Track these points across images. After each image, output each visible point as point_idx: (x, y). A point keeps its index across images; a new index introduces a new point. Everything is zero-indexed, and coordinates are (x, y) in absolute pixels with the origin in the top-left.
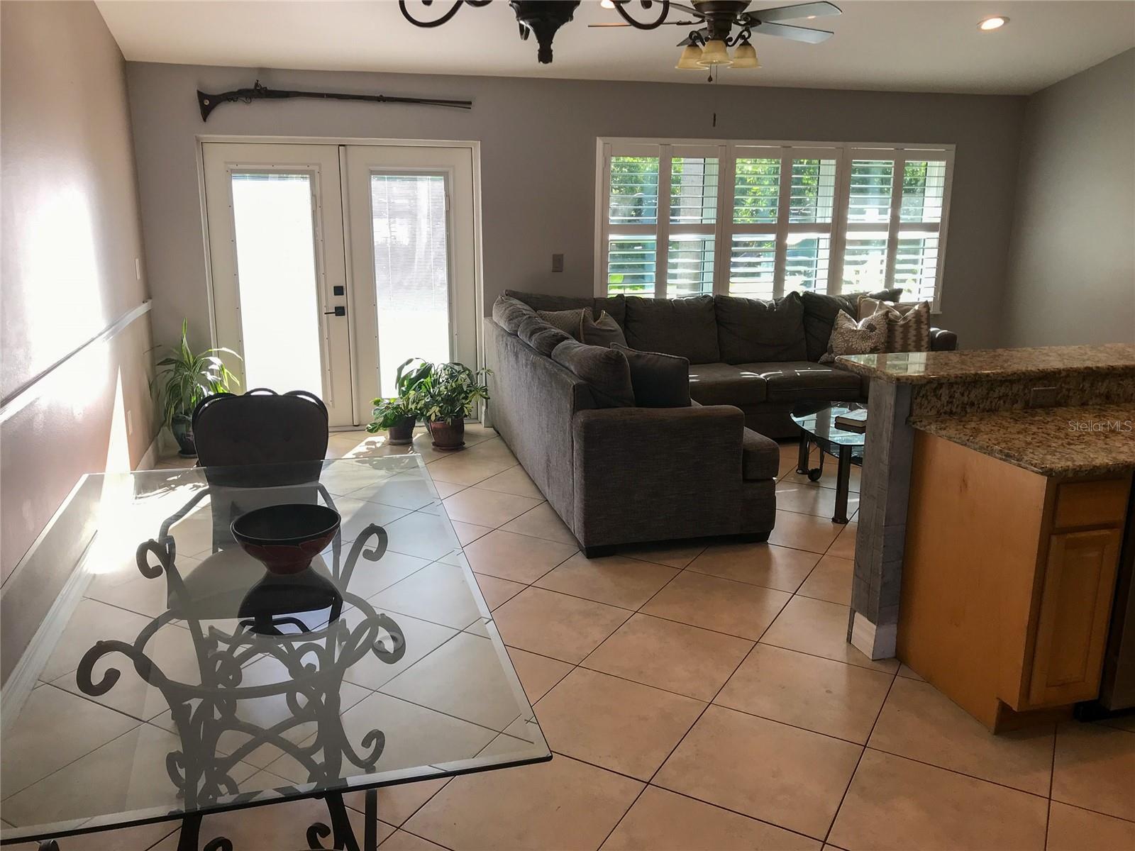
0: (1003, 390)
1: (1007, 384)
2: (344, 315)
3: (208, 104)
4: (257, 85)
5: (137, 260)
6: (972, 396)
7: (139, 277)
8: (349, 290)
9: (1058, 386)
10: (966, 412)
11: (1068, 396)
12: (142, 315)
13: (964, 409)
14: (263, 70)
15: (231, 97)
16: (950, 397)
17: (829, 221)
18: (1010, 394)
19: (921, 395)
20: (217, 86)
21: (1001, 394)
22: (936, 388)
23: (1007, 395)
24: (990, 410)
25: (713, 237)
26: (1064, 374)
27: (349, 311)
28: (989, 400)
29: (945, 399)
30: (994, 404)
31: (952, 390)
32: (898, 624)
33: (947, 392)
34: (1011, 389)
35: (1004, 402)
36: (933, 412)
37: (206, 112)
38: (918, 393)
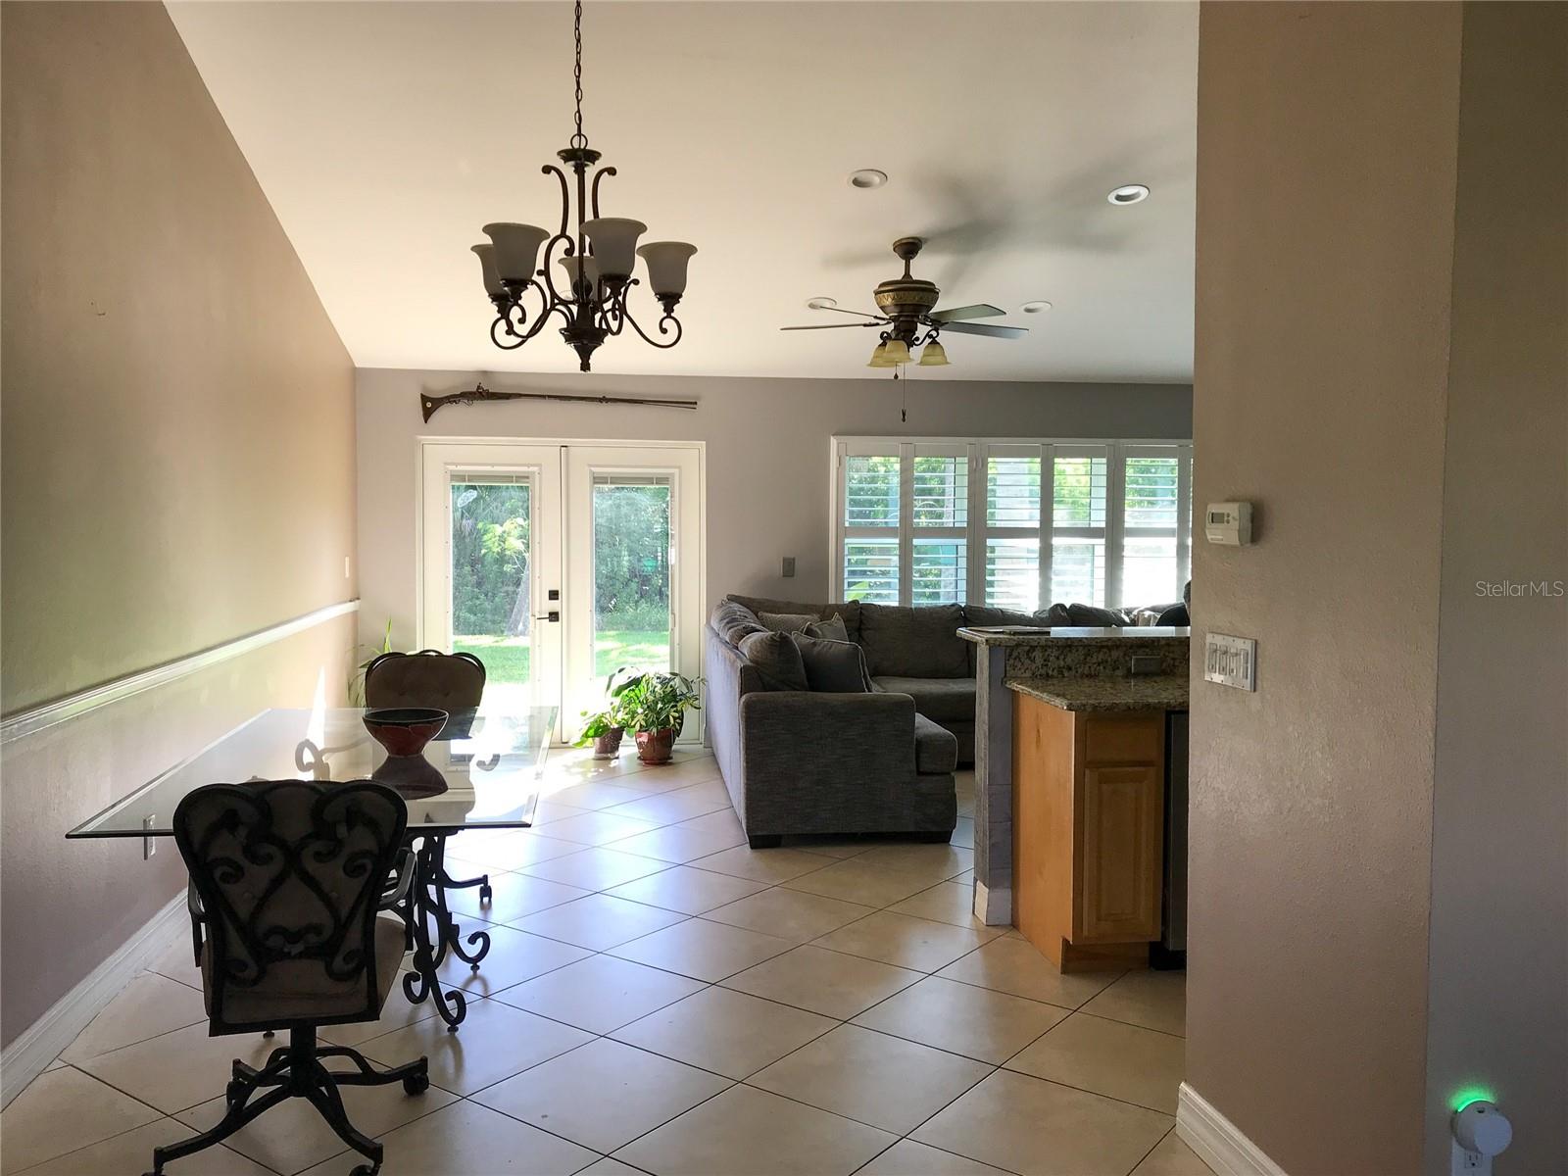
0: (1101, 656)
1: (1105, 650)
2: (558, 620)
3: (430, 405)
4: (479, 387)
5: (347, 559)
6: (1069, 660)
7: (347, 575)
8: (563, 595)
9: (1162, 654)
10: (1064, 677)
11: (1174, 666)
12: (346, 614)
13: (1061, 672)
14: (485, 373)
15: (452, 399)
16: (1045, 660)
17: (1103, 525)
18: (1109, 660)
19: (1013, 657)
20: (438, 389)
21: (1100, 660)
22: (1029, 651)
23: (1107, 662)
24: (1089, 676)
25: (964, 541)
26: (1163, 642)
27: (563, 616)
28: (1088, 665)
29: (1039, 661)
30: (1092, 669)
31: (1047, 653)
32: (1012, 888)
33: (1041, 655)
34: (1110, 656)
35: (1104, 668)
36: (1028, 674)
37: (427, 414)
38: (1010, 655)
